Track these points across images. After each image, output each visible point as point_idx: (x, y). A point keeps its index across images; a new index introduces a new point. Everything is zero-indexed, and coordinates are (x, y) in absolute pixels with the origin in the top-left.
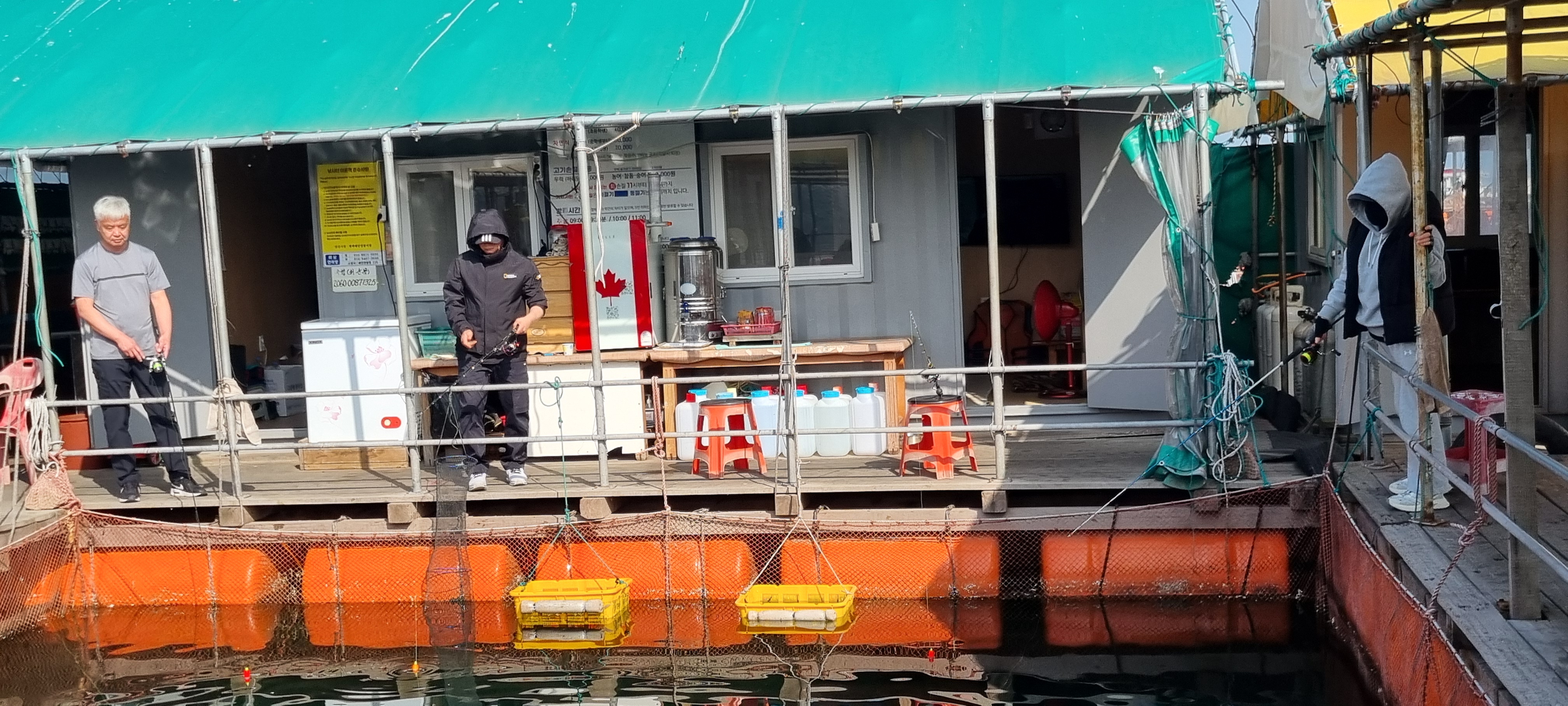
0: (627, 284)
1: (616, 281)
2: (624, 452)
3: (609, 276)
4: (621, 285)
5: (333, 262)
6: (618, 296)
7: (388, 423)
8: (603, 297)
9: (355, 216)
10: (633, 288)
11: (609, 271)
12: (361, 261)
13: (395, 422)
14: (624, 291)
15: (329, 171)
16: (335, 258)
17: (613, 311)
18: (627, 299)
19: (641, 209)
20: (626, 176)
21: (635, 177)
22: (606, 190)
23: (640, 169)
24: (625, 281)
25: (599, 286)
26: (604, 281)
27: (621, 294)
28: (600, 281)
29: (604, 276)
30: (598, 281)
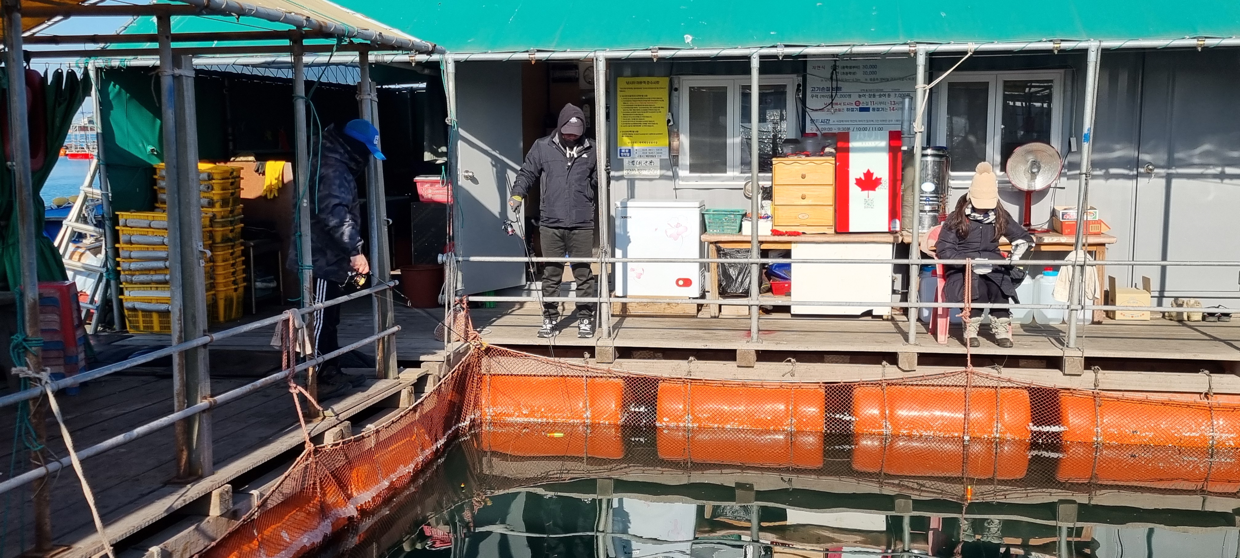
0: (883, 181)
1: (874, 178)
2: (874, 314)
3: (869, 174)
4: (878, 182)
5: (625, 154)
6: (875, 190)
7: (681, 283)
8: (862, 190)
9: (646, 119)
10: (888, 184)
11: (868, 171)
12: (648, 154)
13: (687, 283)
14: (880, 186)
15: (628, 83)
16: (627, 151)
17: (869, 202)
18: (882, 193)
19: (880, 123)
20: (870, 96)
21: (877, 97)
22: (852, 107)
23: (882, 91)
24: (881, 179)
25: (859, 182)
26: (863, 178)
27: (877, 189)
28: (861, 178)
29: (864, 174)
30: (859, 178)
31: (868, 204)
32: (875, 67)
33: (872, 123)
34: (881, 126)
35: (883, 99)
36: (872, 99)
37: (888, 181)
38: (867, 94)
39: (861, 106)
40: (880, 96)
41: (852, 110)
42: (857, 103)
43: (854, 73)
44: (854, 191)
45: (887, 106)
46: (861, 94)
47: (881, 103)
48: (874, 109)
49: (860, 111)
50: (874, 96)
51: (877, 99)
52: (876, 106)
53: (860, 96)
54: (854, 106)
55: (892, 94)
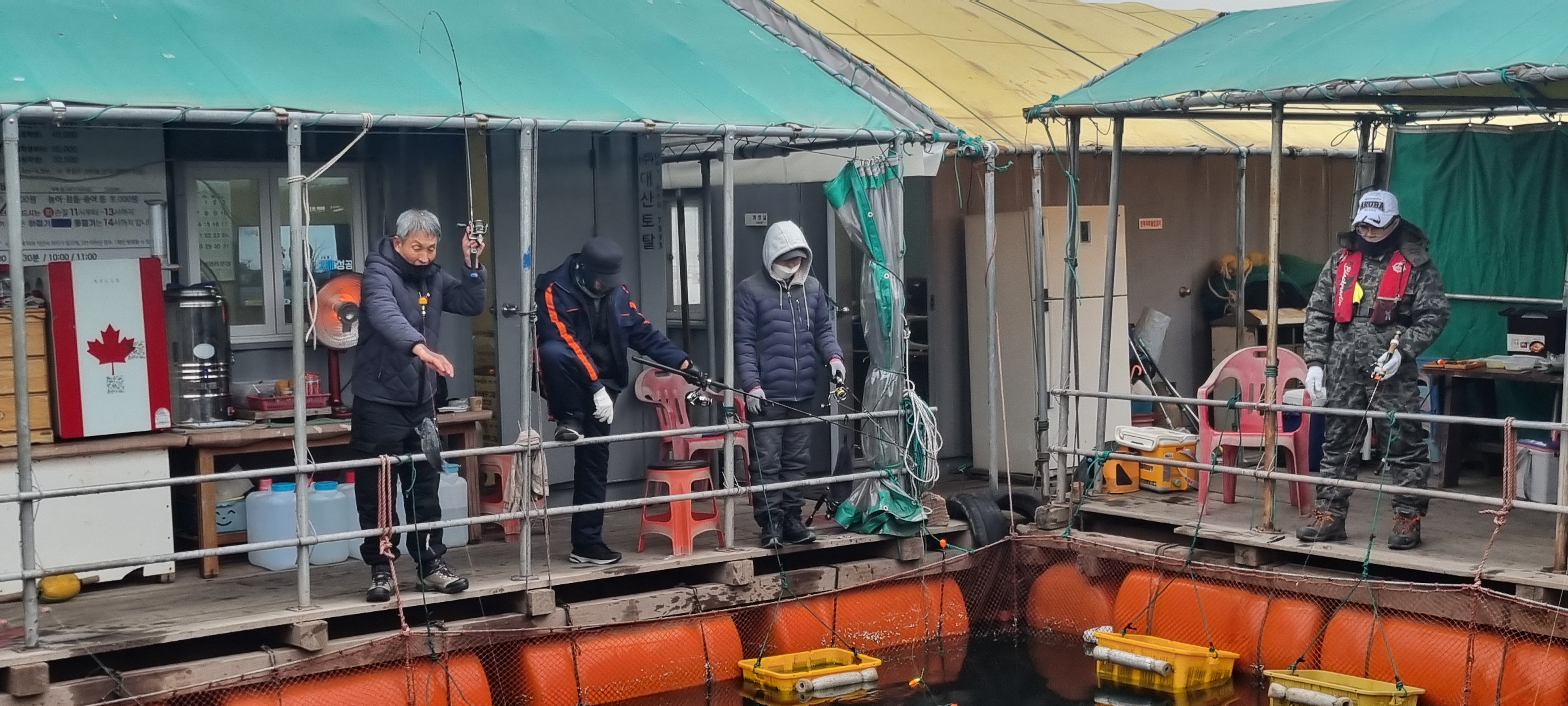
0: (136, 346)
1: (120, 341)
2: (145, 575)
3: (110, 334)
4: (129, 346)
6: (124, 361)
8: (101, 363)
10: (145, 350)
11: (110, 327)
14: (132, 354)
17: (116, 382)
18: (136, 365)
19: (90, 246)
20: (69, 200)
21: (82, 202)
22: (39, 218)
23: (89, 190)
24: (133, 340)
25: (94, 348)
26: (101, 341)
27: (126, 359)
28: (97, 341)
29: (102, 333)
30: (94, 341)
31: (114, 385)
32: (72, 149)
33: (76, 246)
34: (92, 252)
35: (91, 205)
36: (74, 205)
37: (144, 344)
38: (64, 196)
39: (54, 217)
40: (87, 200)
41: (39, 224)
42: (48, 212)
43: (38, 160)
44: (87, 364)
45: (101, 217)
46: (54, 196)
47: (88, 212)
48: (78, 223)
49: (54, 226)
50: (77, 200)
51: (83, 206)
52: (80, 217)
53: (51, 200)
54: (42, 217)
55: (108, 196)
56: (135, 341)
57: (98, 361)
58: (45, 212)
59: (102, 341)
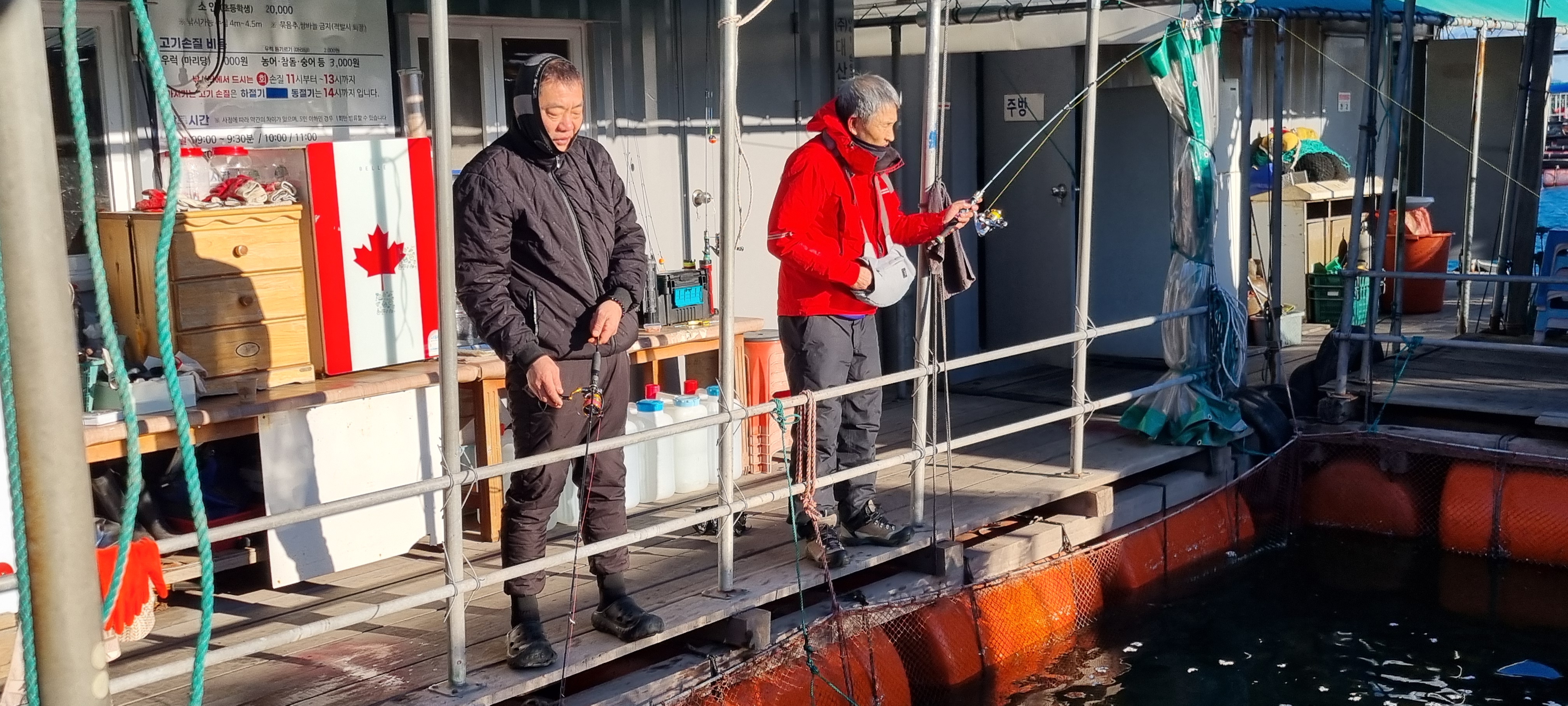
0: (406, 251)
3: (379, 237)
4: (398, 252)
6: (393, 272)
10: (415, 257)
11: (377, 230)
14: (402, 263)
17: (385, 299)
18: (408, 277)
20: (285, 63)
22: (252, 87)
24: (402, 245)
25: (361, 256)
27: (397, 269)
28: (364, 247)
29: (370, 236)
30: (360, 247)
31: (387, 302)
33: (294, 124)
36: (290, 70)
37: (415, 250)
39: (269, 85)
42: (262, 78)
43: (248, 8)
44: (355, 277)
45: (321, 85)
48: (295, 93)
49: (268, 97)
51: (300, 71)
52: (298, 86)
53: (265, 61)
54: (255, 85)
55: (326, 59)
56: (405, 246)
57: (366, 272)
58: (258, 79)
59: (369, 248)
